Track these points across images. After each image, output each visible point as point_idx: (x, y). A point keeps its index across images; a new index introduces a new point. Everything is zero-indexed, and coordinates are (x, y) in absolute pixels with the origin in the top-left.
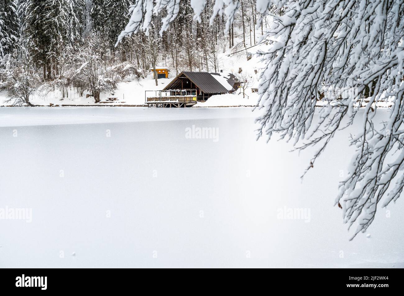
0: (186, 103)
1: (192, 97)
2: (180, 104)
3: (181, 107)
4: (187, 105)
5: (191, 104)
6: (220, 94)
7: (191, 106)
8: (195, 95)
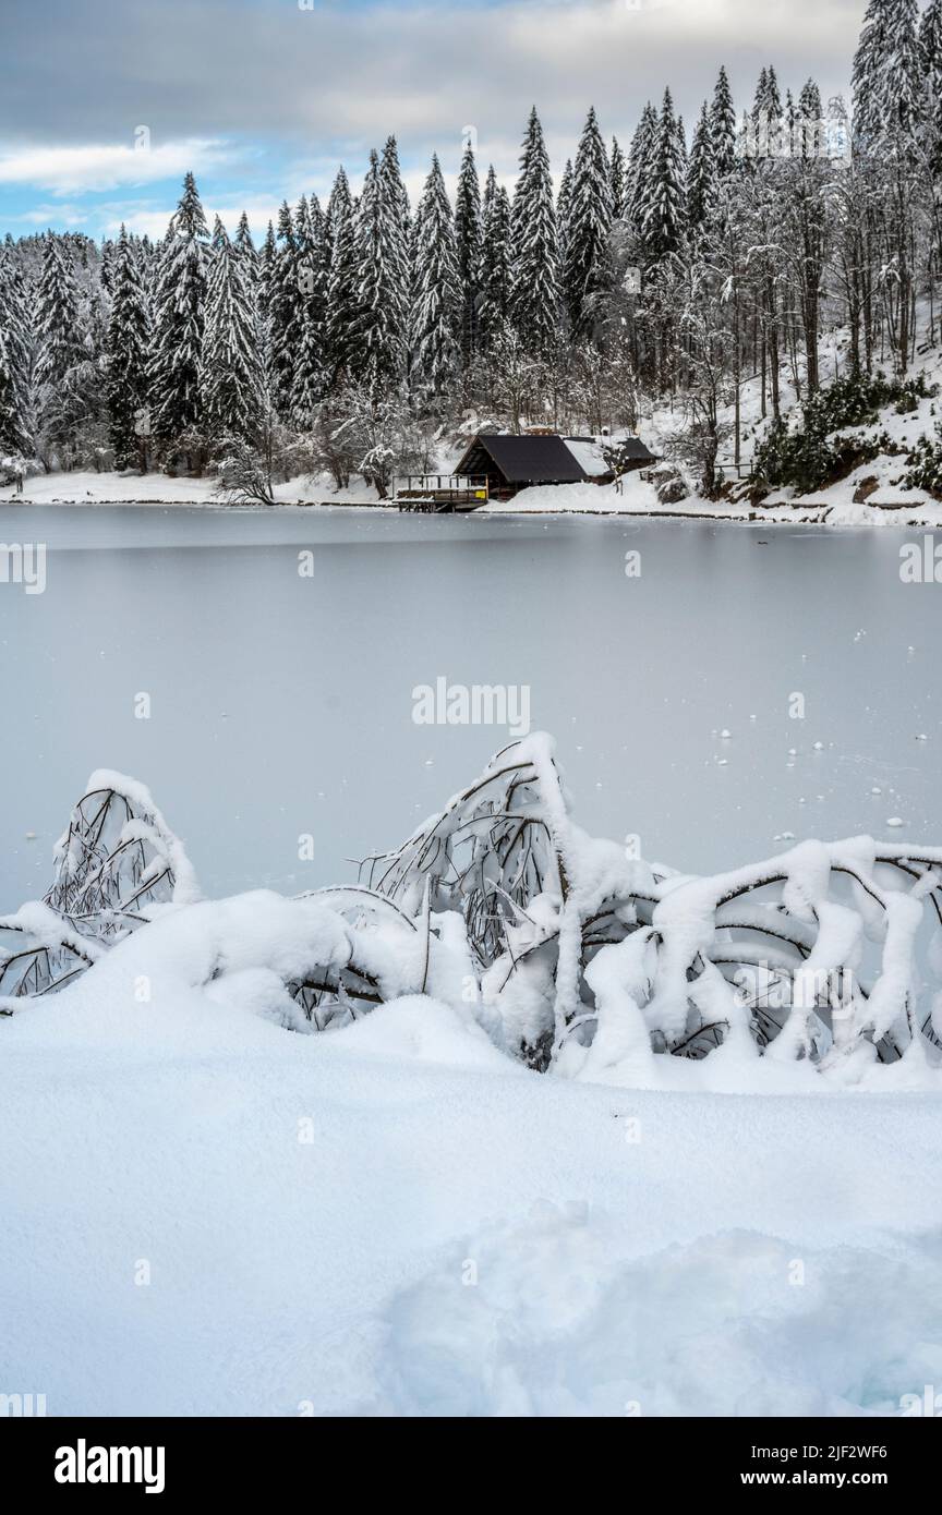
0: (456, 504)
1: (474, 492)
2: (438, 505)
3: (439, 512)
4: (458, 507)
5: (469, 506)
6: (557, 484)
7: (468, 510)
8: (484, 485)
